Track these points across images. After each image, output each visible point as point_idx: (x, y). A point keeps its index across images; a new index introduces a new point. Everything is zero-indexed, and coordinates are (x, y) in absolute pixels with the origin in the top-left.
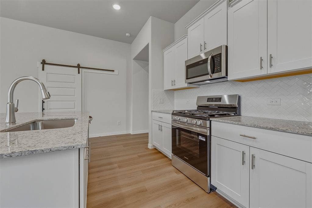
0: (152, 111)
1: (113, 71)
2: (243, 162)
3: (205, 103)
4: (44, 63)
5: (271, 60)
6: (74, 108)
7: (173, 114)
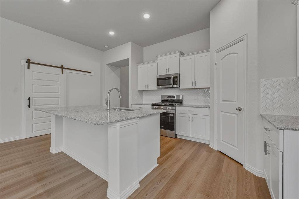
0: (132, 104)
1: (91, 73)
2: (189, 121)
3: (166, 98)
4: (28, 62)
5: (196, 83)
6: (58, 104)
7: (152, 105)
